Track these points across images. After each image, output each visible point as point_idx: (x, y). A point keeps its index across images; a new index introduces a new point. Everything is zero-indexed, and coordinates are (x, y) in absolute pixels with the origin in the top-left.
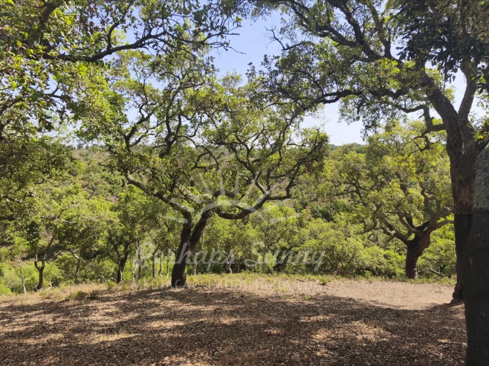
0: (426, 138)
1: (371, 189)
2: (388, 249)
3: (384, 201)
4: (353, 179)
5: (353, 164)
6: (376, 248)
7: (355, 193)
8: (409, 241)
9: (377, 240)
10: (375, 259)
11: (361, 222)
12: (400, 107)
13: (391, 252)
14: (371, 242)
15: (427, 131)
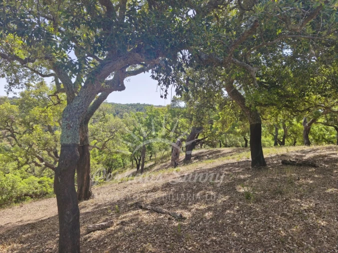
0: (58, 96)
1: (24, 133)
2: (42, 176)
3: (34, 141)
4: (8, 126)
5: (6, 113)
6: (33, 177)
7: (10, 137)
8: (56, 168)
9: (34, 171)
10: (31, 186)
11: (15, 160)
12: (37, 72)
13: (45, 178)
14: (29, 174)
15: (57, 92)
